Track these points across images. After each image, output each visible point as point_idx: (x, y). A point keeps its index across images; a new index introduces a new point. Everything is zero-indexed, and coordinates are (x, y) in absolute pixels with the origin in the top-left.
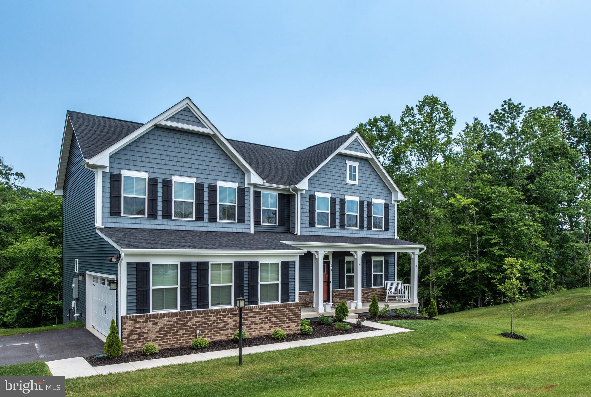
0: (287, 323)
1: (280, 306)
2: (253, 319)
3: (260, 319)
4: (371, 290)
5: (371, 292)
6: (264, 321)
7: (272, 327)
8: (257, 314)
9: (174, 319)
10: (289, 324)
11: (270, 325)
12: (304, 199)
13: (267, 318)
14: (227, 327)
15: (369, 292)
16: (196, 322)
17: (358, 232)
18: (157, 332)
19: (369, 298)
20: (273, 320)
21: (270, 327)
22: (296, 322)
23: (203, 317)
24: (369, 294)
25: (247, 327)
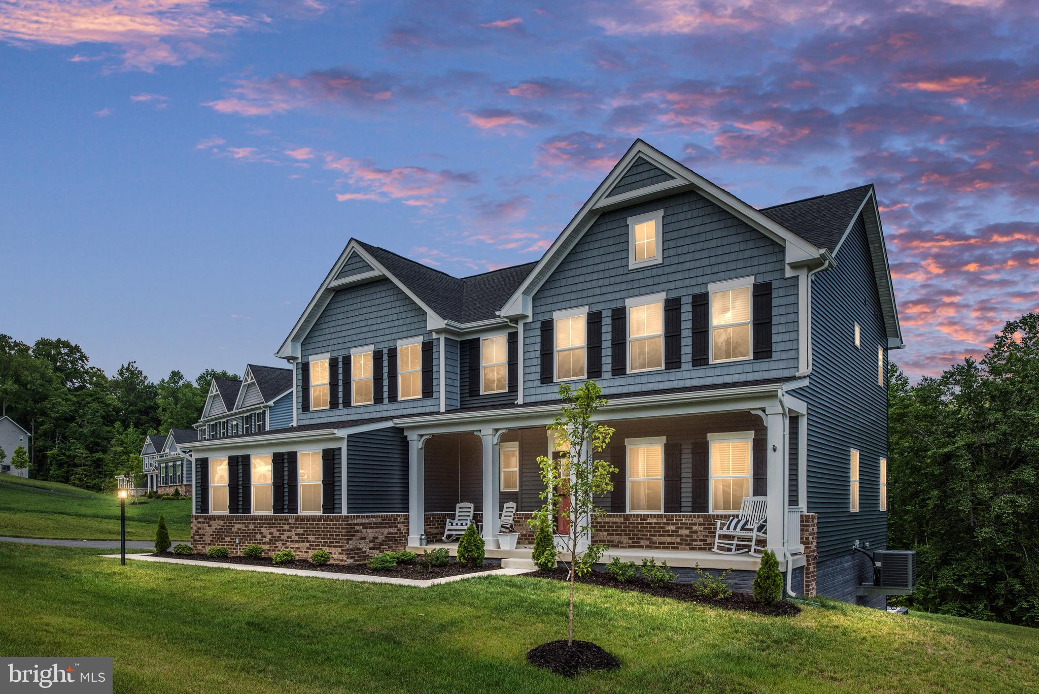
0: (328, 546)
1: (319, 519)
2: (288, 533)
3: (296, 534)
4: (701, 520)
5: (700, 524)
6: (302, 538)
7: (310, 549)
8: (293, 527)
9: (221, 522)
10: (330, 549)
11: (308, 545)
12: (531, 333)
13: (304, 535)
14: (265, 540)
15: (695, 524)
16: (239, 529)
17: (665, 377)
18: (211, 535)
19: (696, 540)
20: (311, 538)
21: (307, 548)
22: (340, 547)
23: (244, 523)
24: (695, 528)
25: (283, 544)
